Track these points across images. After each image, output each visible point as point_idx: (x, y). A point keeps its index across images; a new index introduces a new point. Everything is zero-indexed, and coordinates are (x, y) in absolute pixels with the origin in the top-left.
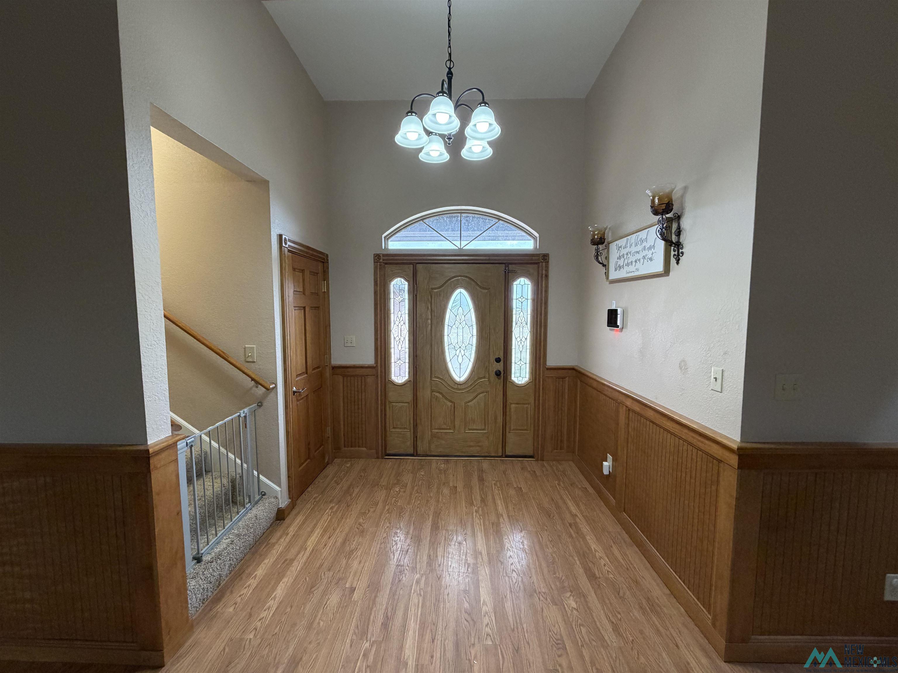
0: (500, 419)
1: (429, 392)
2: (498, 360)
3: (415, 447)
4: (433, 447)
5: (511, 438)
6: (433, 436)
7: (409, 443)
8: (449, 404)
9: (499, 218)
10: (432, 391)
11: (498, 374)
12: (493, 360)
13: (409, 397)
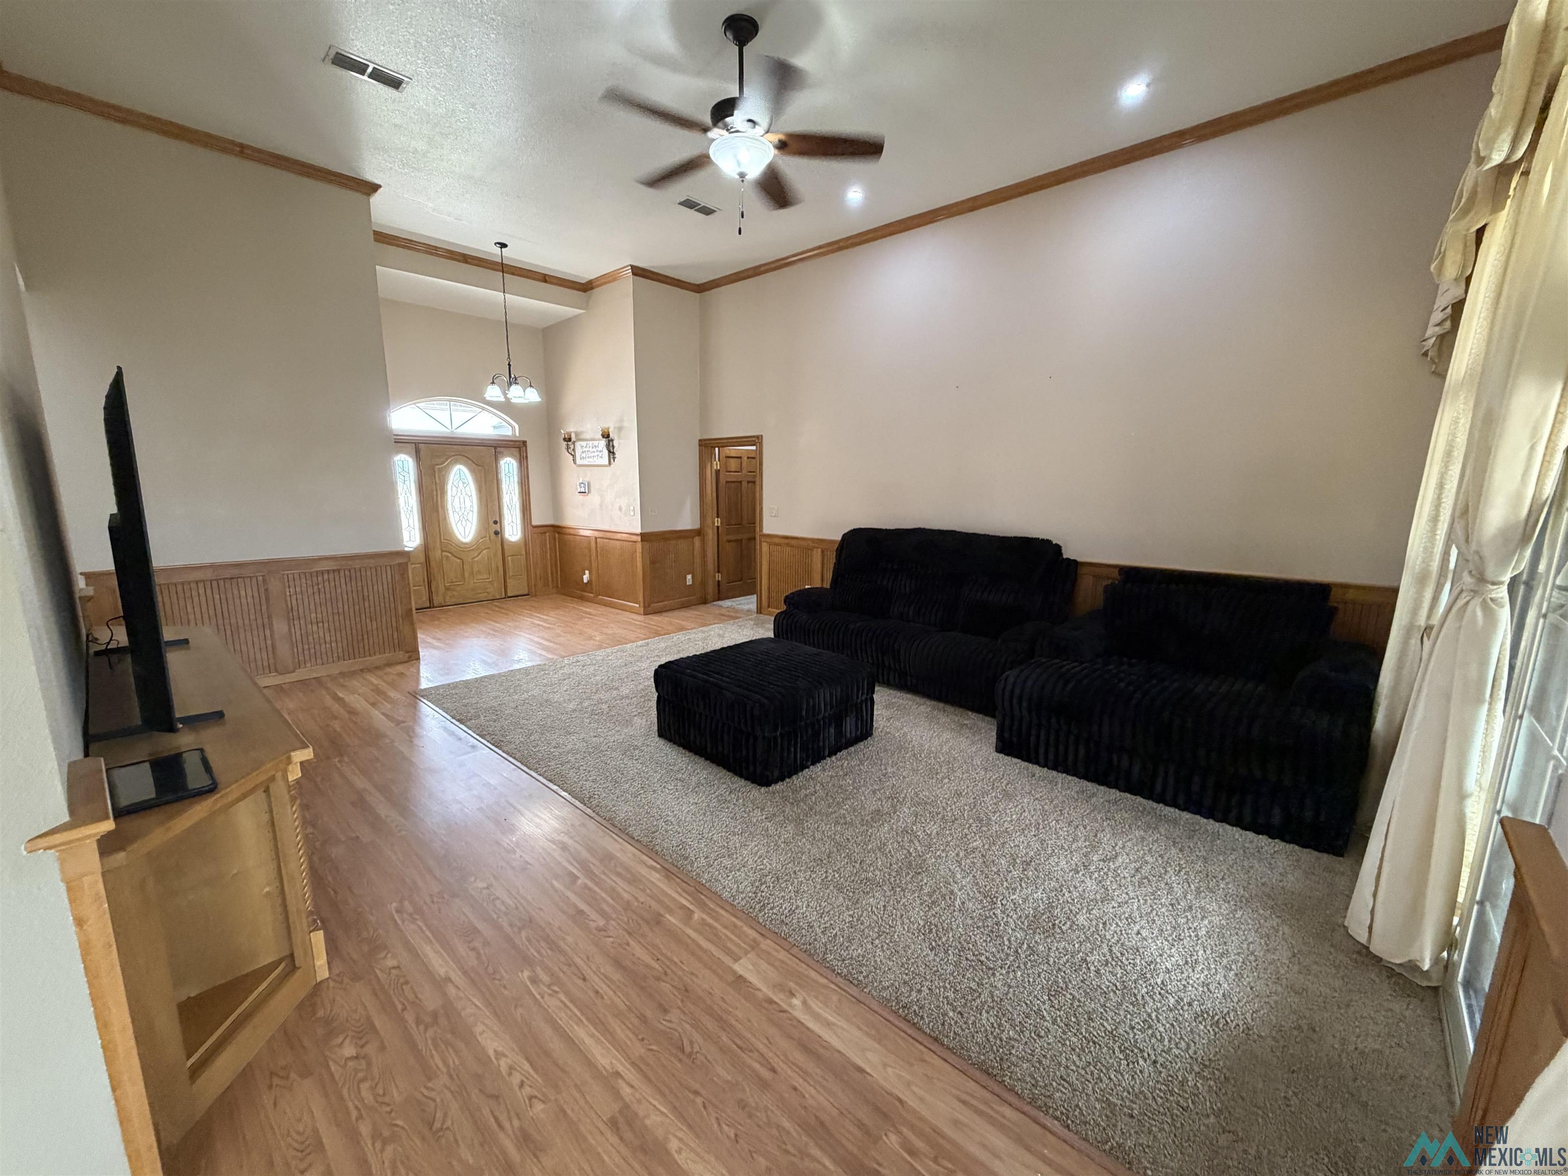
0: (501, 569)
1: (440, 552)
2: (496, 522)
3: (431, 600)
4: (448, 599)
5: (511, 583)
6: (447, 589)
7: (425, 597)
8: (458, 561)
9: (483, 409)
10: (442, 551)
11: (496, 533)
12: (491, 523)
13: (422, 559)
